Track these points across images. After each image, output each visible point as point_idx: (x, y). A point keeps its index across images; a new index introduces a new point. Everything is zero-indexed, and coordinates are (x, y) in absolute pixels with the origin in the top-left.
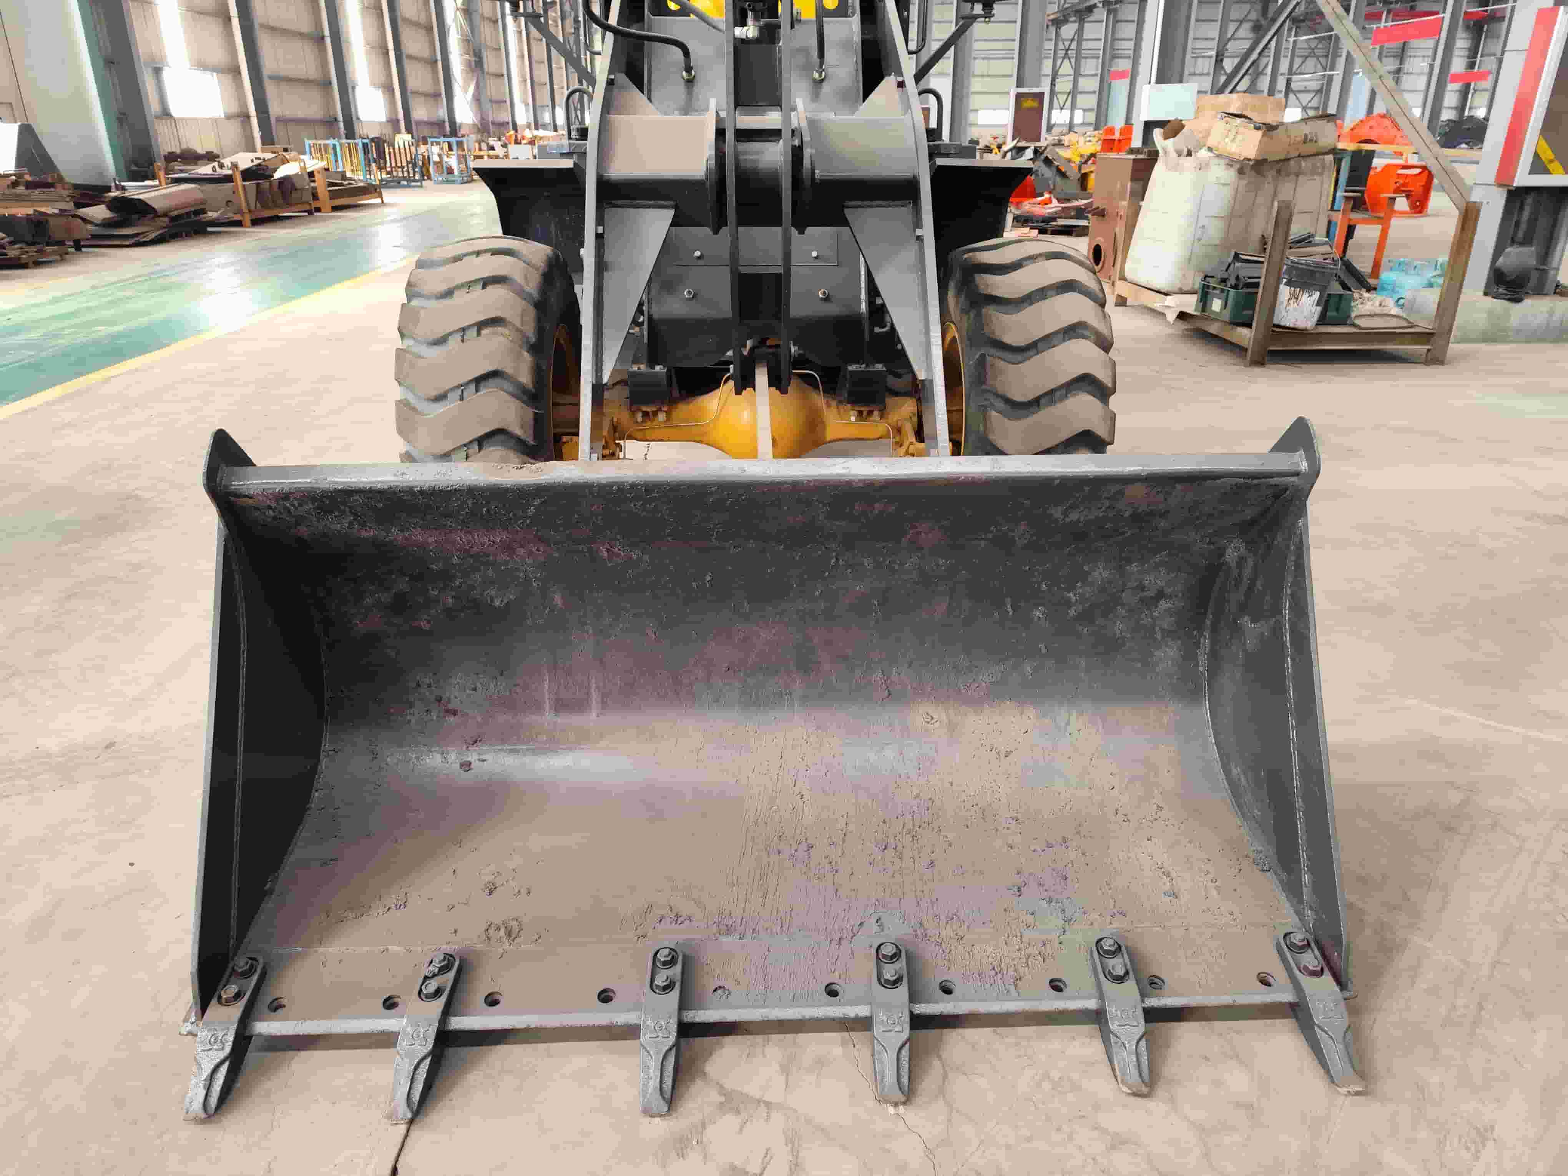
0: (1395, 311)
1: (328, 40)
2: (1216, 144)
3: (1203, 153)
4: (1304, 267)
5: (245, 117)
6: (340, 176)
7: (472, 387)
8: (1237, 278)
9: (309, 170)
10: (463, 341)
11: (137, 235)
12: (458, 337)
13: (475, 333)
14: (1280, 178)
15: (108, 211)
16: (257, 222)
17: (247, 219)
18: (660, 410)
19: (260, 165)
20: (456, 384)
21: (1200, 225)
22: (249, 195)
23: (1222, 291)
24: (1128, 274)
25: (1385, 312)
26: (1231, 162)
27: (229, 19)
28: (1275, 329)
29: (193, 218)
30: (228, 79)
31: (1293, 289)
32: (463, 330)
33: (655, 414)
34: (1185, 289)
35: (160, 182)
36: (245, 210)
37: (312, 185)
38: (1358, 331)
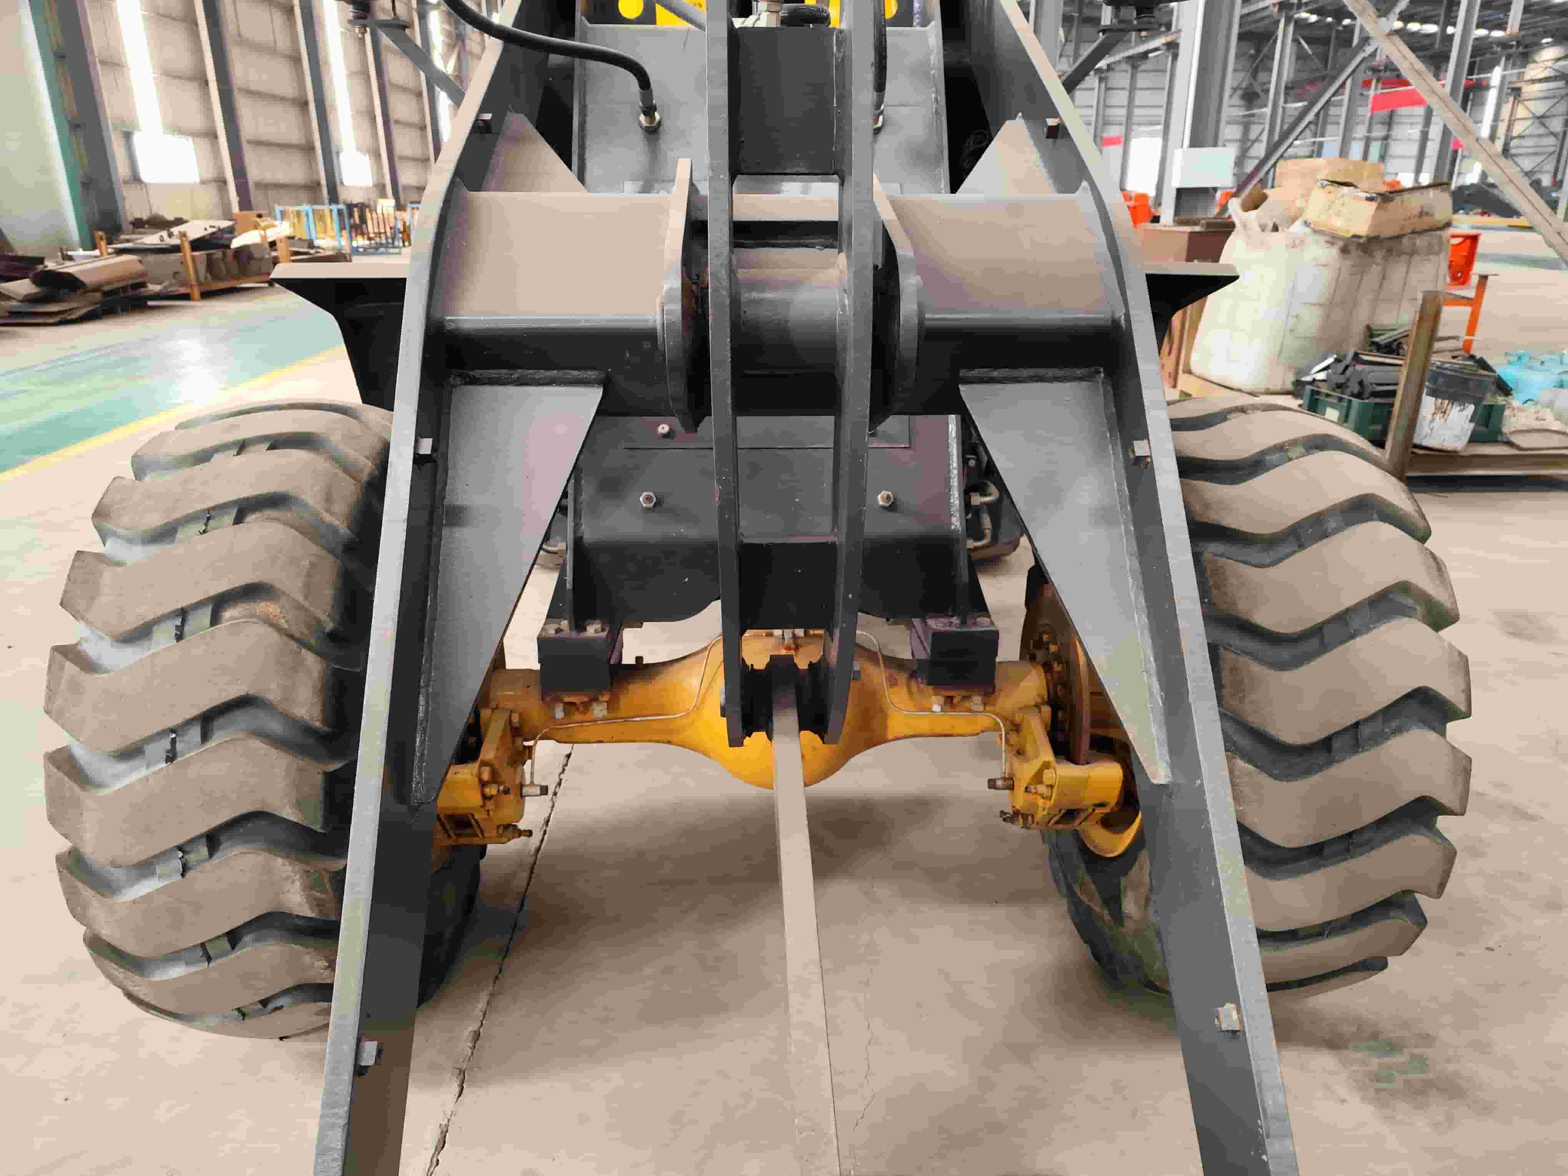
0: (1556, 426)
1: (312, 106)
2: (1314, 219)
3: (1297, 228)
4: (1449, 373)
5: (222, 182)
6: (306, 244)
7: (195, 732)
8: (1361, 383)
9: (270, 240)
10: (179, 637)
11: (66, 311)
12: (168, 630)
13: (207, 620)
14: (1391, 258)
15: (33, 286)
16: (208, 295)
17: (196, 293)
18: (596, 700)
19: (213, 233)
20: (159, 728)
21: (1294, 313)
22: (198, 266)
23: (1341, 399)
24: (1195, 367)
25: (1545, 427)
26: (1332, 238)
27: (206, 83)
28: (1416, 450)
29: (130, 293)
30: (205, 143)
31: (1439, 401)
32: (183, 613)
33: (587, 706)
34: (1273, 388)
35: (101, 251)
36: (193, 282)
37: (274, 254)
38: (1516, 452)
